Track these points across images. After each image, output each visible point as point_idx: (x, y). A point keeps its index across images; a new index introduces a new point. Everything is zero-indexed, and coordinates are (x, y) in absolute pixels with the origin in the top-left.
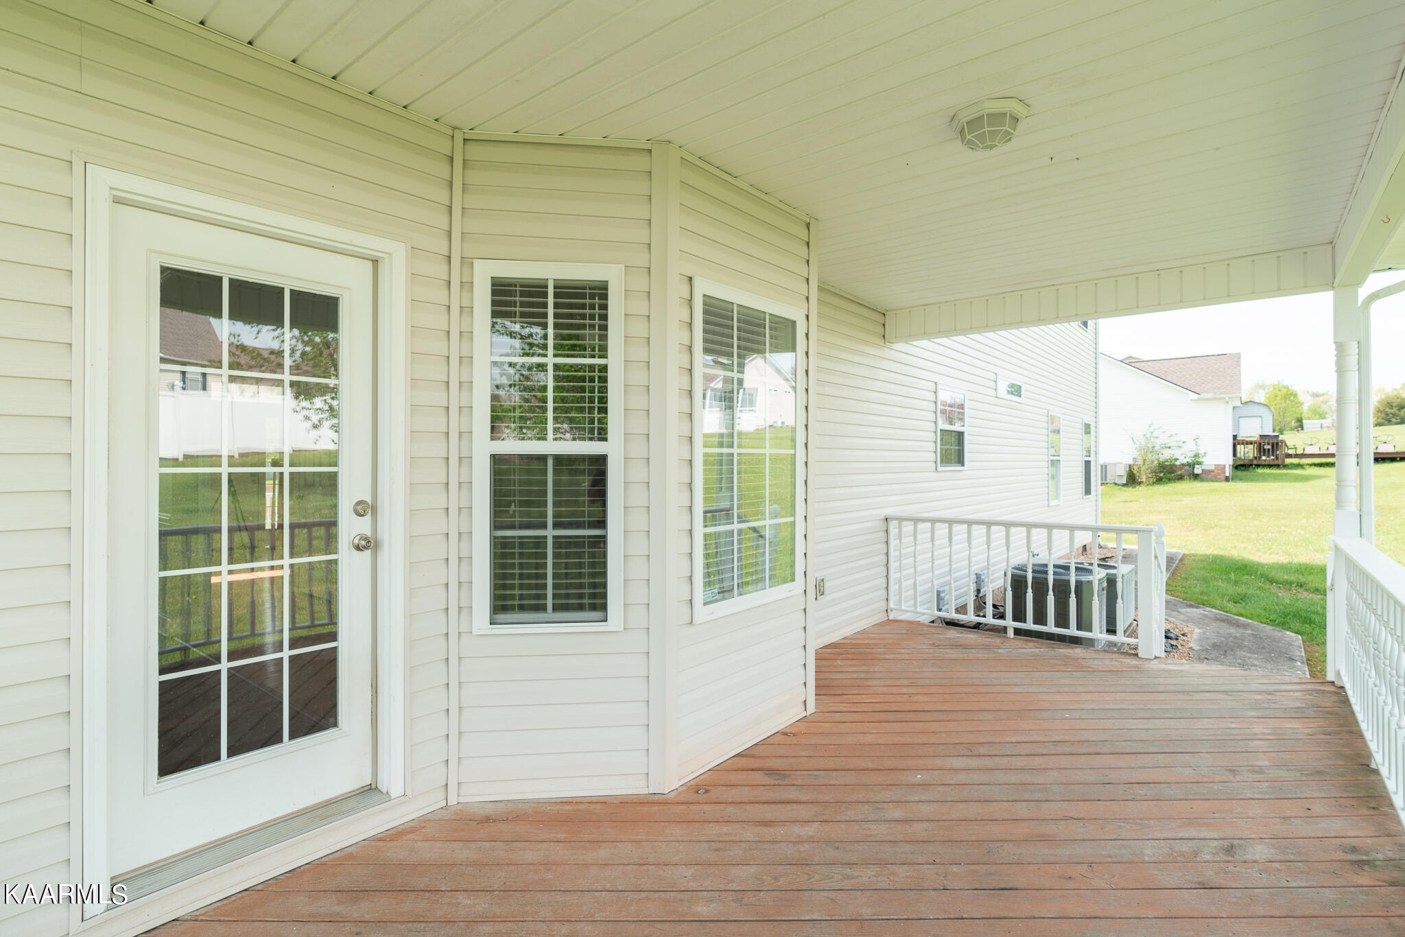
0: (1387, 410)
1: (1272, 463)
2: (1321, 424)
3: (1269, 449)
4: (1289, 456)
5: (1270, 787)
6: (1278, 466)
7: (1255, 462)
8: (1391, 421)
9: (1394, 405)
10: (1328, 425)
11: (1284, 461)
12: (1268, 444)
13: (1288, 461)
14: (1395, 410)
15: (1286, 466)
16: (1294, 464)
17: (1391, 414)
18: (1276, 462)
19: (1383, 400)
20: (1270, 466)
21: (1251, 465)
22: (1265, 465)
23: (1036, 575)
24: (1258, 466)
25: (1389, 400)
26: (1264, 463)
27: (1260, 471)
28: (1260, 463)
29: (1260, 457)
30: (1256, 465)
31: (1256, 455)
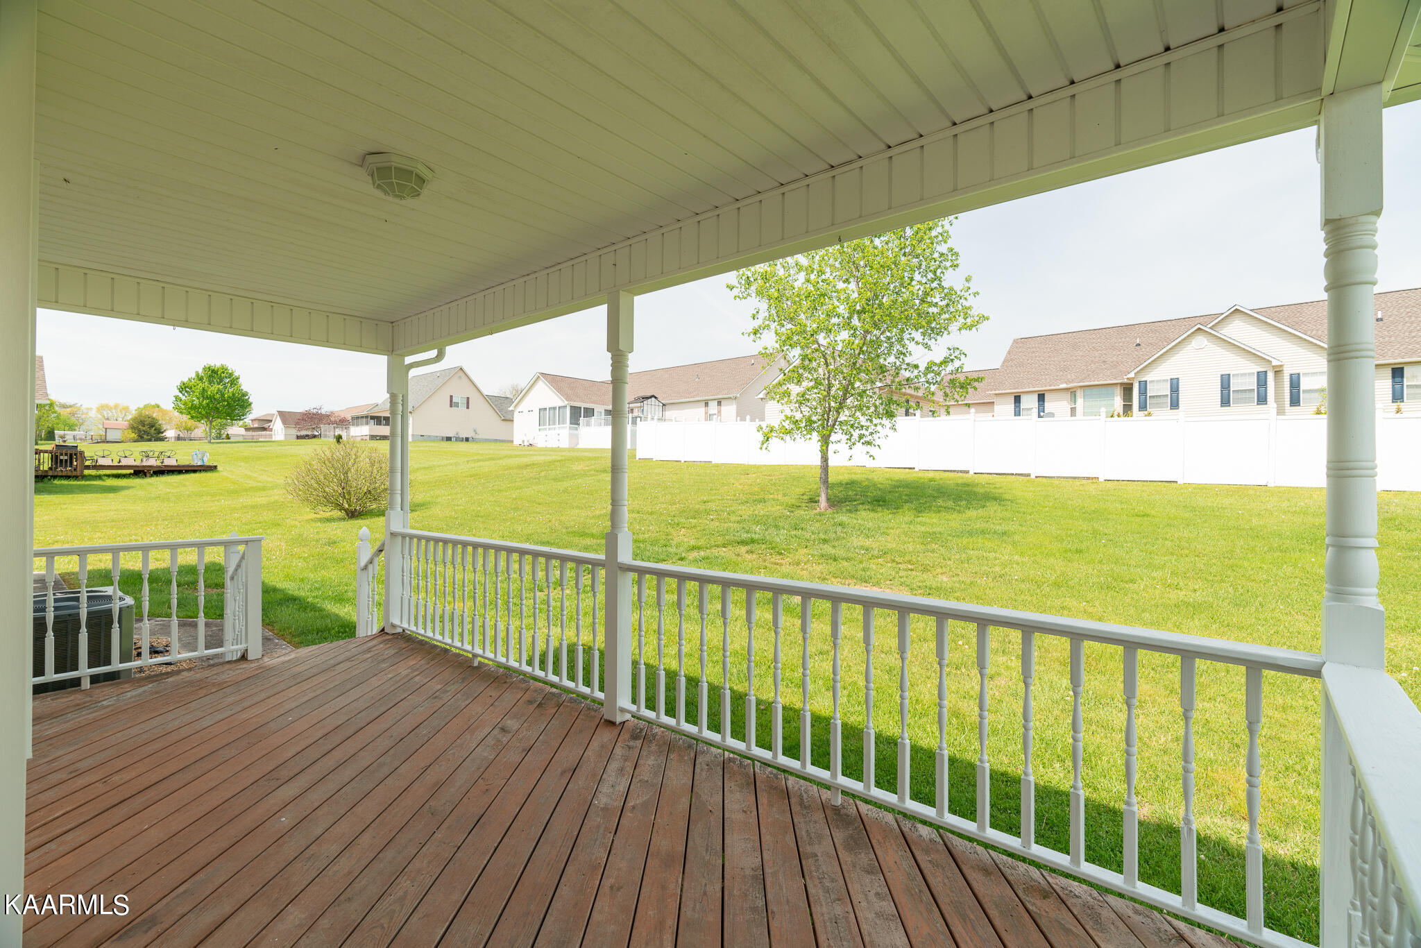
0: (140, 427)
1: (70, 474)
2: (74, 436)
3: (66, 460)
4: (88, 467)
5: (463, 695)
6: (76, 477)
7: (50, 473)
8: (143, 437)
9: (146, 423)
10: (80, 437)
11: (82, 472)
12: (66, 454)
13: (86, 472)
14: (146, 428)
15: (84, 477)
16: (92, 476)
17: (144, 431)
18: (74, 473)
19: (137, 418)
20: (68, 477)
21: (46, 476)
22: (61, 476)
23: (59, 613)
24: (55, 477)
25: (142, 419)
26: (60, 474)
27: (56, 482)
28: (56, 474)
29: (56, 468)
30: (51, 476)
31: (50, 466)
